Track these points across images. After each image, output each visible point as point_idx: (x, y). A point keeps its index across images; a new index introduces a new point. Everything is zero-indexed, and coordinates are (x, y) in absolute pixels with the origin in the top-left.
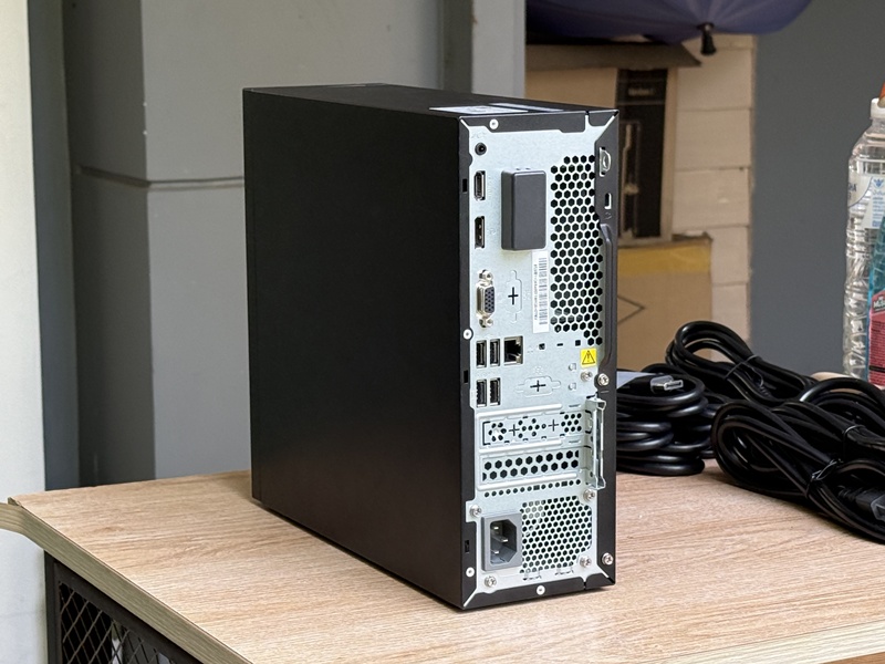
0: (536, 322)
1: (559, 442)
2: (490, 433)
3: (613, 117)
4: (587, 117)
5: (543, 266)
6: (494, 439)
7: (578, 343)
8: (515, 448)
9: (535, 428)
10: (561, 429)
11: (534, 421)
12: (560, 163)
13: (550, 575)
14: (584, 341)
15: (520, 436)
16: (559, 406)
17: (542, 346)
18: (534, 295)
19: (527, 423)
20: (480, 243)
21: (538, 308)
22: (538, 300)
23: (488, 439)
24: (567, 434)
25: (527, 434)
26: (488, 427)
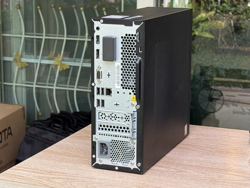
0: (116, 85)
1: (124, 123)
2: (101, 116)
3: (143, 23)
4: (133, 22)
5: (118, 67)
6: (102, 118)
7: (130, 94)
8: (109, 122)
9: (116, 117)
10: (125, 120)
11: (115, 115)
12: (124, 36)
13: (120, 164)
14: (132, 93)
15: (111, 119)
16: (124, 112)
17: (118, 93)
18: (115, 76)
19: (113, 115)
20: (98, 57)
21: (117, 80)
22: (117, 78)
23: (101, 117)
24: (127, 122)
25: (113, 119)
26: (101, 114)
